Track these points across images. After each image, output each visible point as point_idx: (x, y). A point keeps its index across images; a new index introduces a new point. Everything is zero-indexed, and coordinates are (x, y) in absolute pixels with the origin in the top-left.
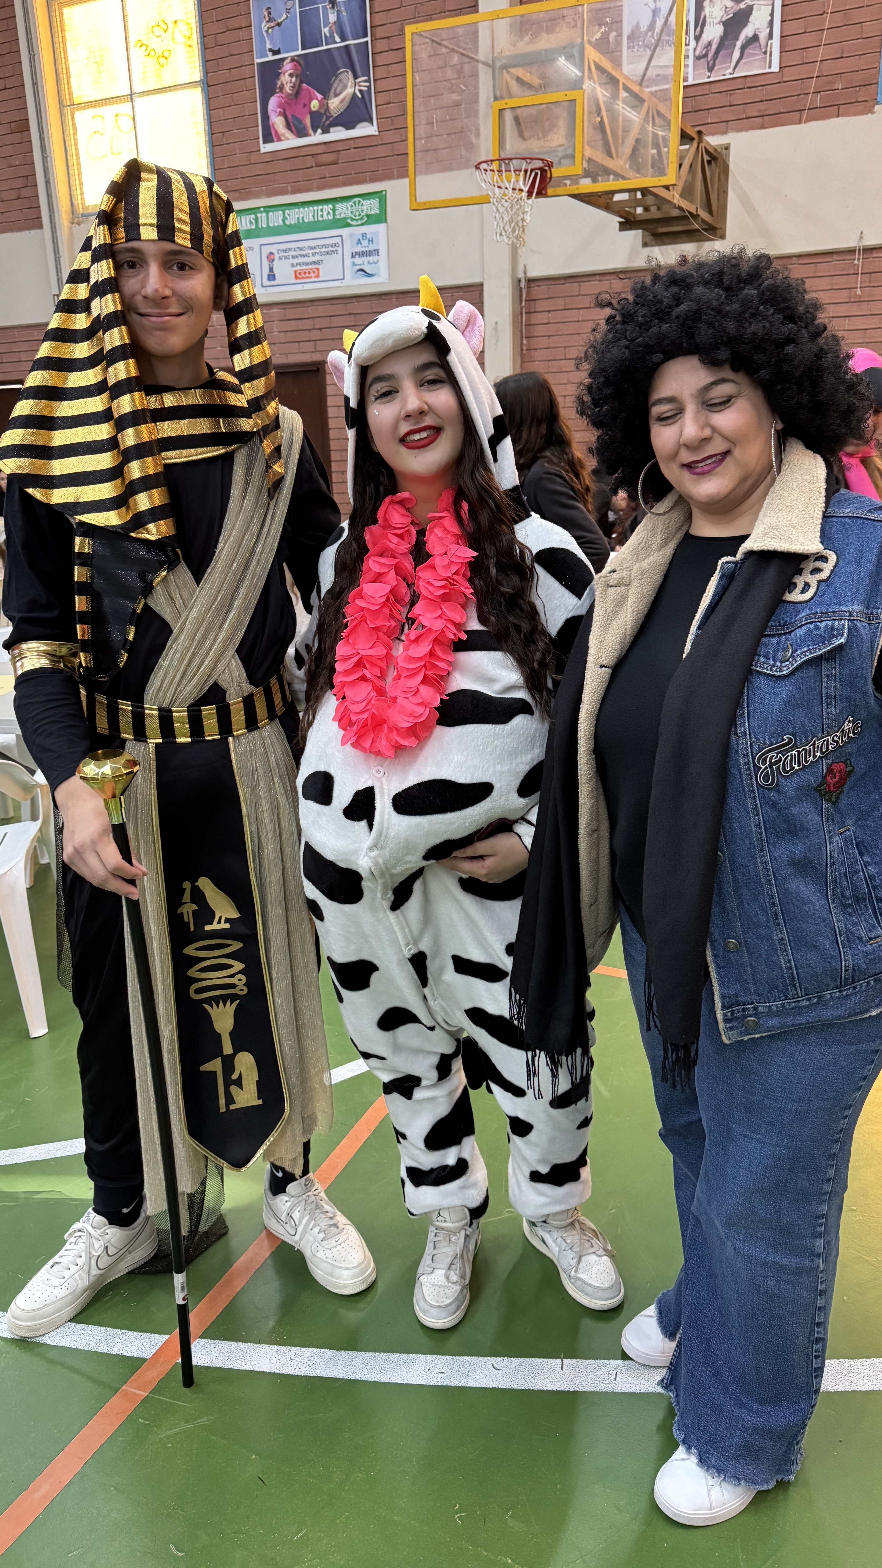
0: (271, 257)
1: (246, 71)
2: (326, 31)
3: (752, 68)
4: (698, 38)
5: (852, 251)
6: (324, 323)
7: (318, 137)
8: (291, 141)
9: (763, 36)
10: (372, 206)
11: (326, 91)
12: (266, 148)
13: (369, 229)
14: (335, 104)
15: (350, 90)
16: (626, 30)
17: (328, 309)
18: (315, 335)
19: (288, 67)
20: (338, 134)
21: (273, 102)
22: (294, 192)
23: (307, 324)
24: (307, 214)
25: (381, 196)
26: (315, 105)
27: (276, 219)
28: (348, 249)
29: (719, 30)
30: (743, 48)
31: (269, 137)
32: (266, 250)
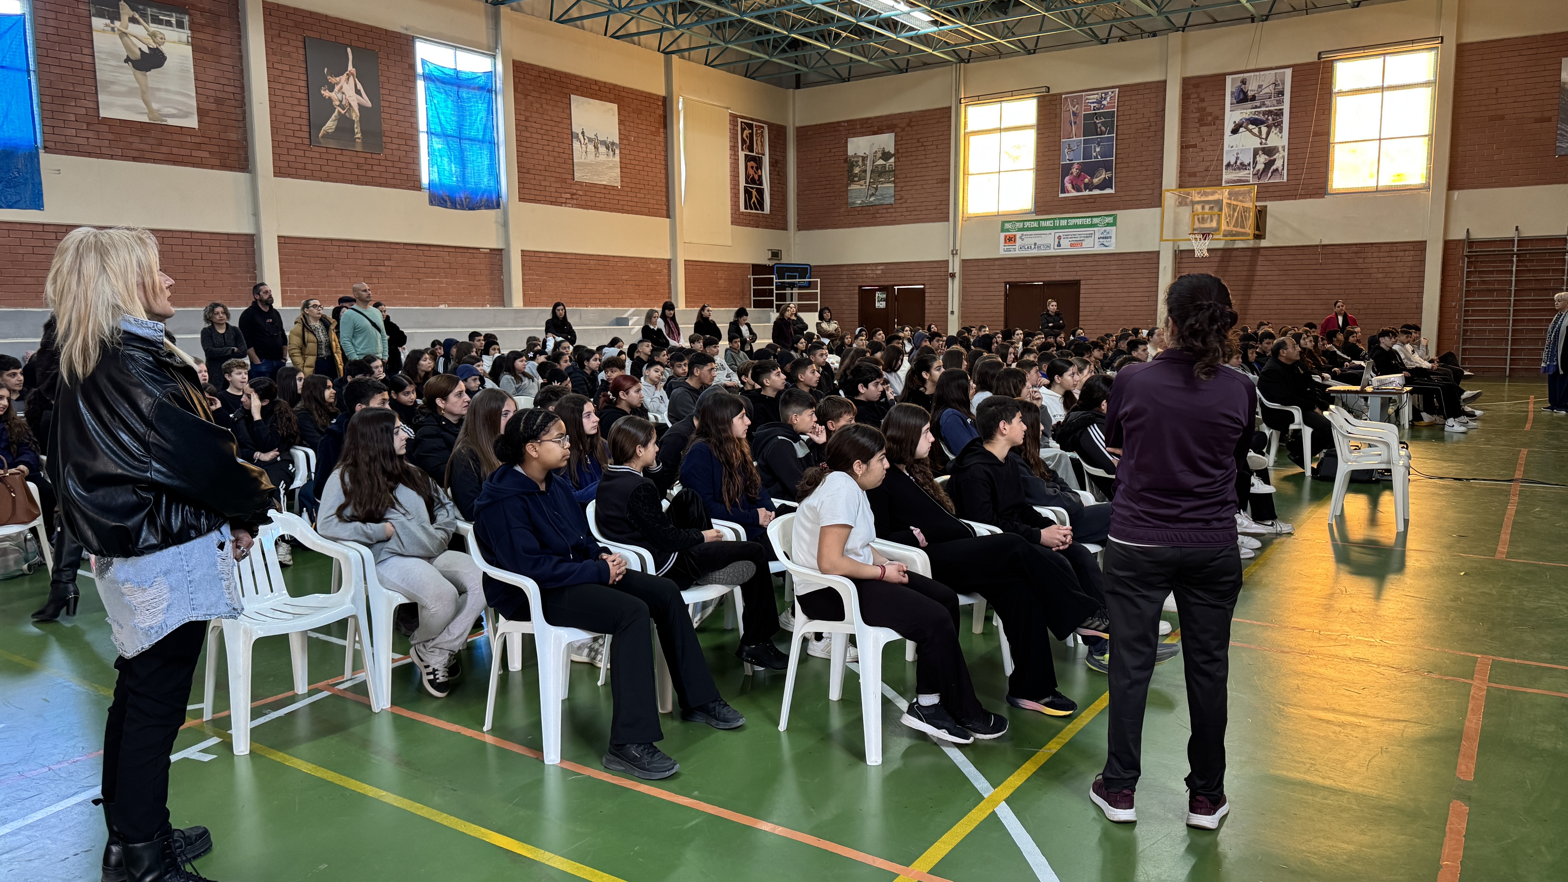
0: (1059, 238)
1: (1057, 166)
2: (1094, 154)
3: (1276, 180)
4: (1254, 168)
5: (1317, 246)
6: (1083, 264)
7: (1087, 193)
8: (1075, 194)
9: (1280, 169)
10: (1110, 220)
11: (1092, 176)
12: (1061, 195)
13: (1108, 228)
14: (1096, 181)
15: (1103, 176)
16: (1225, 163)
17: (1085, 259)
18: (1078, 269)
19: (1076, 166)
20: (1096, 192)
21: (1067, 179)
22: (1073, 212)
23: (1075, 264)
24: (1079, 222)
25: (1115, 217)
26: (1086, 180)
27: (1064, 223)
28: (1097, 236)
29: (1263, 166)
30: (1272, 173)
31: (1064, 191)
32: (1057, 235)
